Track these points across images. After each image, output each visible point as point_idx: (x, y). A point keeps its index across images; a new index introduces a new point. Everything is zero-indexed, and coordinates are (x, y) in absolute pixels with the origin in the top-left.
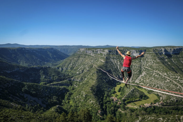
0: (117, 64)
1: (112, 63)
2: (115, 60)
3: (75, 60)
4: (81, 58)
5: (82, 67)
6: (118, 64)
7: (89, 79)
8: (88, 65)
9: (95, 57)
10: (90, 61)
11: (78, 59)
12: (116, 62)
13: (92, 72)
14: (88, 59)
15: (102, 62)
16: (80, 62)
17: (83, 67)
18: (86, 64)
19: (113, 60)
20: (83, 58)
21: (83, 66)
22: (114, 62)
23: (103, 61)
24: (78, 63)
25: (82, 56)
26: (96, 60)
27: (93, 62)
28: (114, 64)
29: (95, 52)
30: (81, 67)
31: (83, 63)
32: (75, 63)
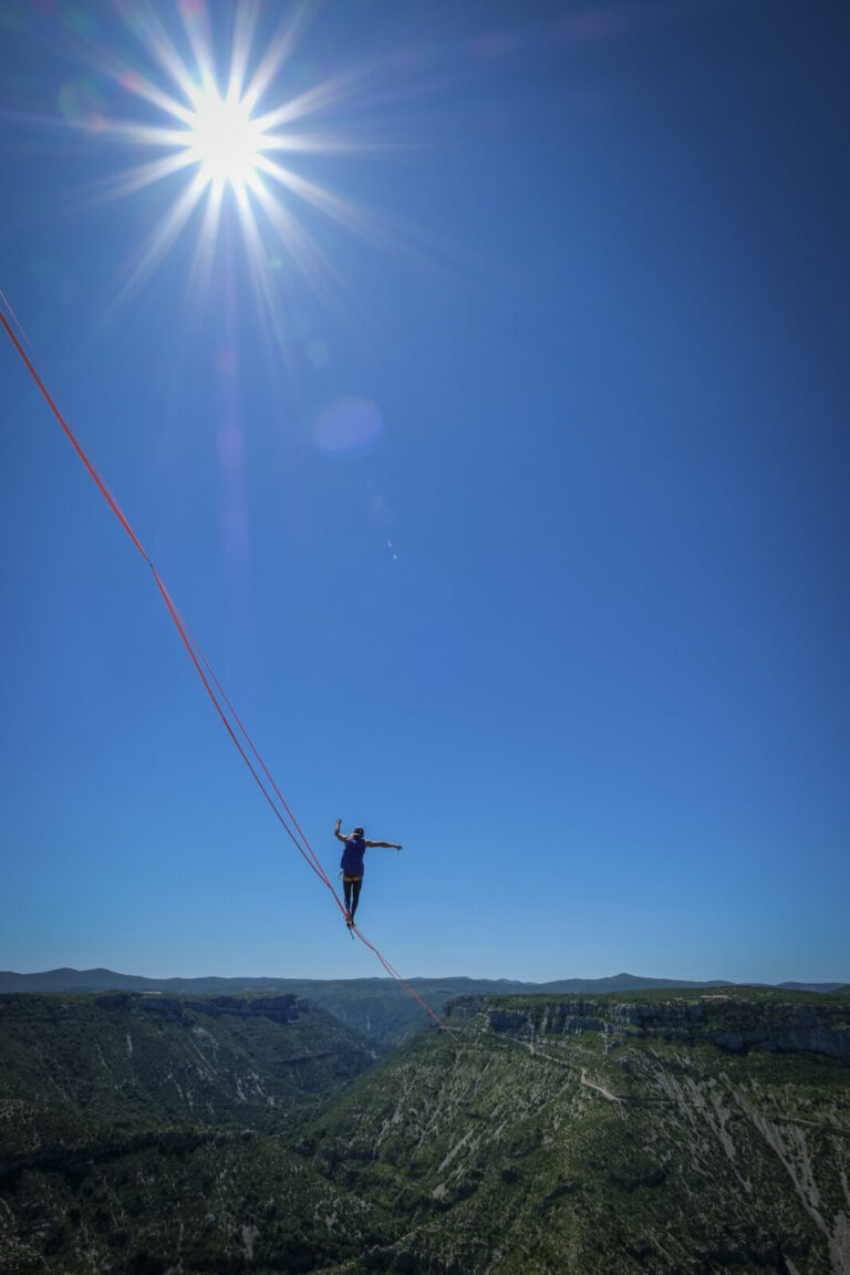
0: (709, 1117)
1: (671, 1107)
2: (690, 1081)
3: (426, 1086)
4: (460, 1072)
5: (471, 1140)
6: (723, 1124)
7: (526, 1257)
8: (510, 1122)
9: (555, 1064)
10: (520, 1092)
11: (442, 1079)
12: (699, 1102)
13: (541, 1188)
14: (510, 1079)
15: (603, 1099)
16: (452, 1097)
17: (474, 1146)
18: (495, 1113)
19: (676, 1084)
20: (474, 1069)
21: (474, 1136)
22: (687, 1099)
23: (610, 1089)
24: (446, 1104)
25: (470, 1052)
26: (560, 1082)
27: (542, 1102)
28: (693, 1119)
29: (549, 1025)
30: (463, 1142)
31: (472, 1111)
32: (421, 1108)
